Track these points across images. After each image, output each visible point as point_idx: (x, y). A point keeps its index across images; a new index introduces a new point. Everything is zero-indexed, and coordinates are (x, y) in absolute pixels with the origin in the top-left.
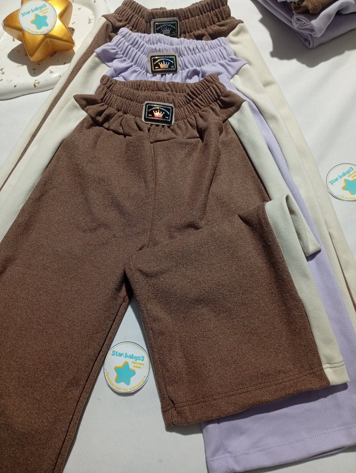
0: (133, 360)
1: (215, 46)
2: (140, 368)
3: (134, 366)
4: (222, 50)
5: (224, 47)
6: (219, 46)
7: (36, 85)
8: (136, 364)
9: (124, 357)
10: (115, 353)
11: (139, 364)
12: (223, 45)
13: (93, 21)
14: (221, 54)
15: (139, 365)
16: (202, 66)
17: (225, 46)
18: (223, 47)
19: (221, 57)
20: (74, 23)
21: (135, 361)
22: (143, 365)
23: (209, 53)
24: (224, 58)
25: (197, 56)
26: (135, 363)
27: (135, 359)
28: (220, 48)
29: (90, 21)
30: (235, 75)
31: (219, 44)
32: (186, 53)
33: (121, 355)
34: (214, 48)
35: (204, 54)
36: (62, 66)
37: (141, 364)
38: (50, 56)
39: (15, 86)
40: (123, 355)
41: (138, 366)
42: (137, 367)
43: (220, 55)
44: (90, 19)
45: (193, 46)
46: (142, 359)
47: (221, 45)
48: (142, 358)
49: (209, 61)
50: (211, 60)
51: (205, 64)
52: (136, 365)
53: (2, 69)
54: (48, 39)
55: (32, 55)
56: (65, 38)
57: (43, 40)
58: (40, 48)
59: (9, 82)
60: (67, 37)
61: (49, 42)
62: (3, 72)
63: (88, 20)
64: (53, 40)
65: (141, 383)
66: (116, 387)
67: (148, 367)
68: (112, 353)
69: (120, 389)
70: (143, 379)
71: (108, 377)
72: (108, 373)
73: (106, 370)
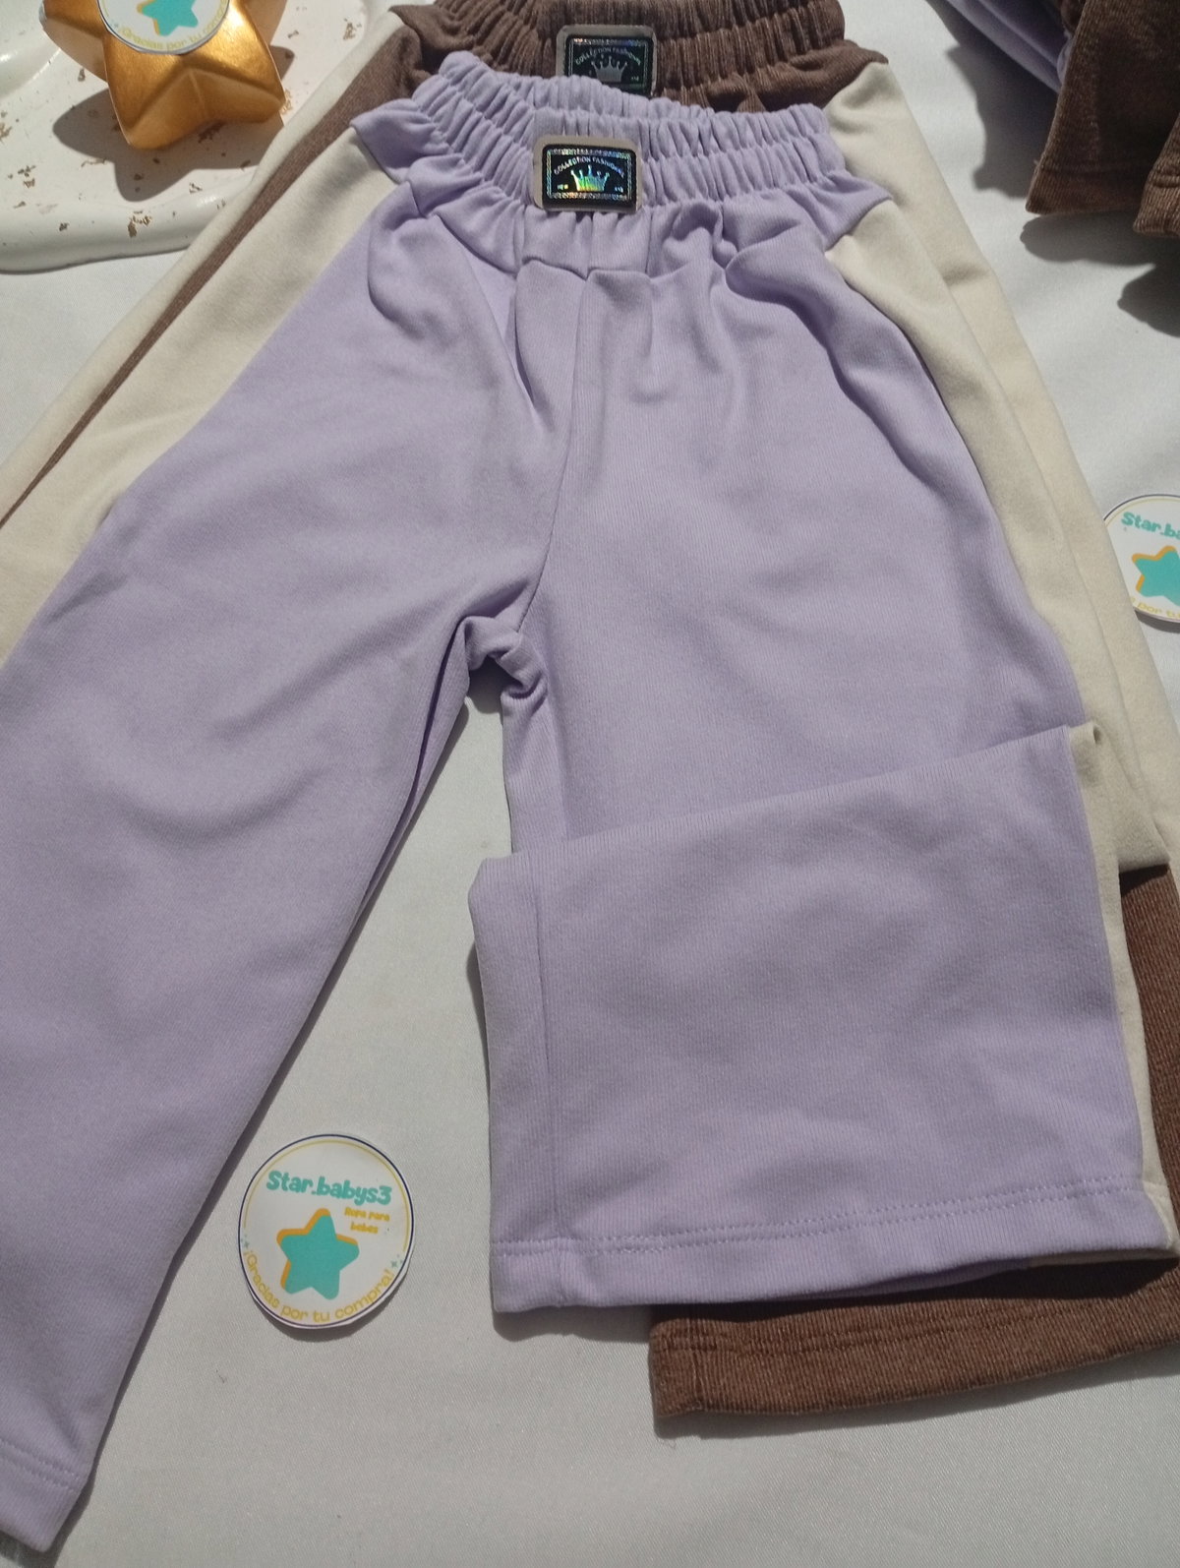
0: (350, 1203)
1: (780, 131)
2: (374, 1230)
3: (353, 1223)
4: (803, 150)
5: (811, 140)
6: (792, 132)
7: (137, 226)
8: (359, 1217)
9: (313, 1193)
10: (280, 1181)
11: (371, 1214)
12: (808, 130)
13: (359, 33)
14: (799, 160)
15: (373, 1218)
16: (727, 198)
17: (817, 137)
18: (806, 140)
19: (797, 170)
20: (297, 33)
21: (354, 1207)
22: (387, 1218)
23: (754, 152)
24: (808, 175)
25: (710, 161)
26: (357, 1213)
27: (355, 1197)
28: (797, 140)
29: (350, 32)
30: (842, 236)
31: (795, 128)
32: (672, 148)
33: (300, 1186)
34: (775, 139)
35: (737, 155)
36: (236, 173)
37: (379, 1217)
38: (200, 135)
39: (63, 227)
40: (311, 1185)
41: (369, 1223)
42: (363, 1228)
43: (794, 164)
44: (350, 25)
45: (700, 124)
46: (383, 1198)
47: (800, 131)
48: (382, 1194)
49: (752, 180)
50: (760, 178)
51: (738, 191)
52: (359, 1221)
53: (28, 170)
54: (191, 73)
55: (131, 124)
56: (252, 72)
57: (175, 72)
58: (164, 100)
59: (42, 213)
60: (261, 67)
61: (196, 86)
62: (29, 179)
63: (343, 29)
64: (210, 75)
65: (380, 1288)
66: (285, 1307)
67: (405, 1225)
68: (266, 1179)
69: (301, 1315)
70: (386, 1271)
71: (254, 1272)
72: (253, 1256)
73: (247, 1245)
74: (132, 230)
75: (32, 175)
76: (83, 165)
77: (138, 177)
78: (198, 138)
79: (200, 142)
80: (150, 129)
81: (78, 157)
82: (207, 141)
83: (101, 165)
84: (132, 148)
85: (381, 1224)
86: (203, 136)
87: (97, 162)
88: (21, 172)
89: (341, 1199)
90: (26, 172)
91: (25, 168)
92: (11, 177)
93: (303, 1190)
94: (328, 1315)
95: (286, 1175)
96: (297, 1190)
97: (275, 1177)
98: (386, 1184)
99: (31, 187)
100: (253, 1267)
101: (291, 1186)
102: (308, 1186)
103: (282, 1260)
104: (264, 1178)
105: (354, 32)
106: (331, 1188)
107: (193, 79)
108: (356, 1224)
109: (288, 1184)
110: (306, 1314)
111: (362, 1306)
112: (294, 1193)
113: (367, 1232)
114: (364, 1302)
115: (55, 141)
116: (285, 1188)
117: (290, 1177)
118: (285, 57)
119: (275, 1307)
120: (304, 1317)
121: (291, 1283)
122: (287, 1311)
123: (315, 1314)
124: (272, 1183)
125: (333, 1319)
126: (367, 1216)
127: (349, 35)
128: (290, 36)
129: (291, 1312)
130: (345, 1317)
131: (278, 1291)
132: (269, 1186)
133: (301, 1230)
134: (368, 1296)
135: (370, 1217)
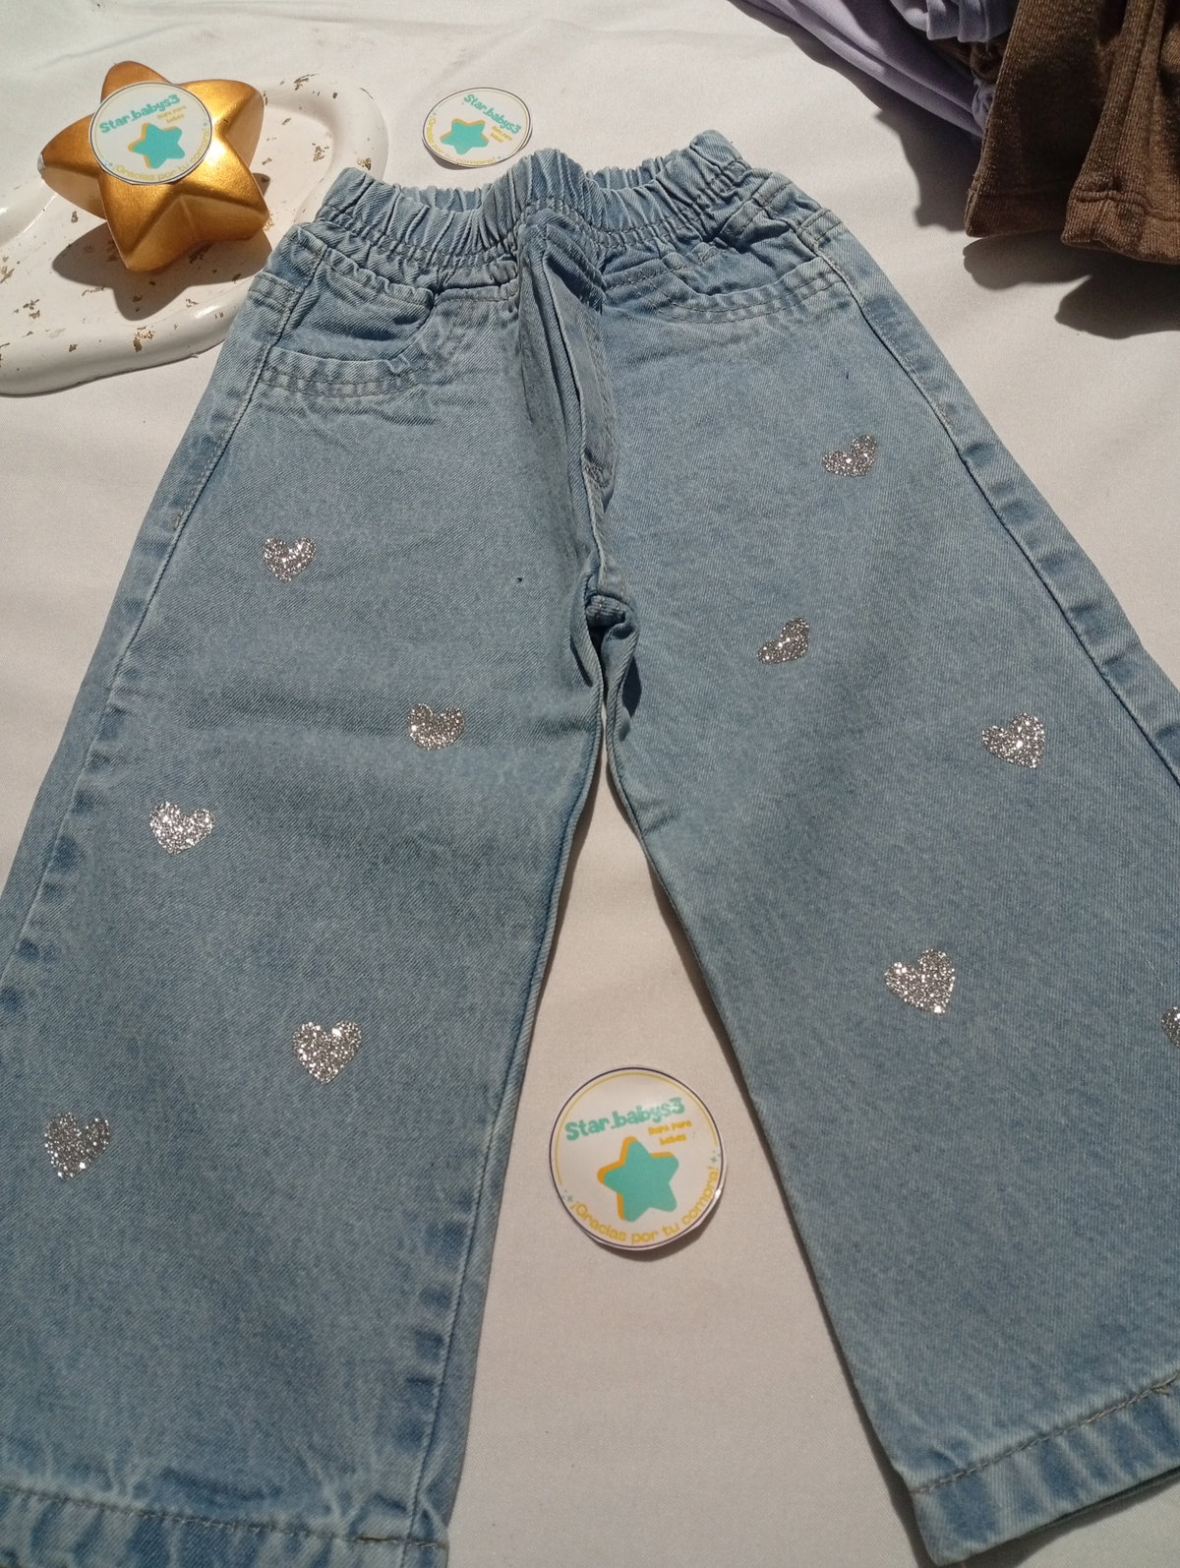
0: (650, 1123)
2: (681, 1138)
3: (661, 1140)
7: (141, 341)
8: (663, 1132)
9: (613, 1128)
10: (578, 1129)
11: (674, 1126)
15: (676, 1129)
21: (655, 1125)
22: (689, 1124)
26: (660, 1130)
33: (598, 1126)
36: (230, 285)
37: (681, 1125)
39: (72, 348)
40: (608, 1121)
41: (675, 1133)
42: (671, 1140)
44: (318, 148)
46: (677, 1108)
48: (675, 1105)
52: (665, 1135)
53: (32, 304)
54: (183, 199)
55: (130, 249)
56: (237, 192)
57: (167, 200)
58: (157, 225)
59: (52, 337)
60: (245, 188)
61: (186, 210)
62: (35, 311)
63: (312, 152)
64: (198, 198)
65: (712, 1184)
66: (633, 1236)
67: (707, 1124)
68: (564, 1133)
69: (652, 1235)
70: (710, 1168)
71: (588, 1219)
72: (581, 1205)
73: (570, 1199)
74: (138, 346)
75: (37, 307)
76: (83, 294)
77: (136, 299)
78: (188, 260)
79: (191, 262)
80: (146, 254)
81: (80, 288)
82: (197, 261)
83: (101, 292)
84: (130, 272)
85: (686, 1130)
86: (193, 258)
87: (96, 291)
88: (26, 306)
89: (640, 1123)
90: (31, 305)
91: (29, 302)
92: (17, 311)
93: (603, 1129)
94: (676, 1225)
95: (581, 1122)
96: (597, 1131)
97: (572, 1128)
98: (677, 1096)
99: (37, 319)
100: (585, 1215)
101: (590, 1130)
102: (606, 1124)
103: (611, 1196)
104: (562, 1133)
105: (322, 154)
106: (627, 1117)
107: (184, 204)
108: (664, 1139)
109: (586, 1129)
110: (657, 1233)
111: (703, 1205)
112: (595, 1134)
113: (677, 1143)
114: (703, 1201)
115: (55, 275)
116: (585, 1134)
117: (586, 1122)
118: (264, 180)
119: (624, 1240)
120: (655, 1236)
121: (629, 1212)
122: (636, 1238)
123: (664, 1229)
124: (572, 1134)
125: (683, 1227)
126: (671, 1128)
127: (318, 157)
128: (264, 163)
129: (641, 1238)
130: (693, 1220)
131: (620, 1225)
132: (569, 1138)
133: (617, 1163)
134: (704, 1194)
135: (673, 1128)
